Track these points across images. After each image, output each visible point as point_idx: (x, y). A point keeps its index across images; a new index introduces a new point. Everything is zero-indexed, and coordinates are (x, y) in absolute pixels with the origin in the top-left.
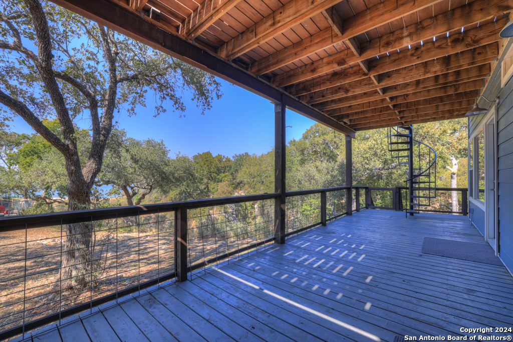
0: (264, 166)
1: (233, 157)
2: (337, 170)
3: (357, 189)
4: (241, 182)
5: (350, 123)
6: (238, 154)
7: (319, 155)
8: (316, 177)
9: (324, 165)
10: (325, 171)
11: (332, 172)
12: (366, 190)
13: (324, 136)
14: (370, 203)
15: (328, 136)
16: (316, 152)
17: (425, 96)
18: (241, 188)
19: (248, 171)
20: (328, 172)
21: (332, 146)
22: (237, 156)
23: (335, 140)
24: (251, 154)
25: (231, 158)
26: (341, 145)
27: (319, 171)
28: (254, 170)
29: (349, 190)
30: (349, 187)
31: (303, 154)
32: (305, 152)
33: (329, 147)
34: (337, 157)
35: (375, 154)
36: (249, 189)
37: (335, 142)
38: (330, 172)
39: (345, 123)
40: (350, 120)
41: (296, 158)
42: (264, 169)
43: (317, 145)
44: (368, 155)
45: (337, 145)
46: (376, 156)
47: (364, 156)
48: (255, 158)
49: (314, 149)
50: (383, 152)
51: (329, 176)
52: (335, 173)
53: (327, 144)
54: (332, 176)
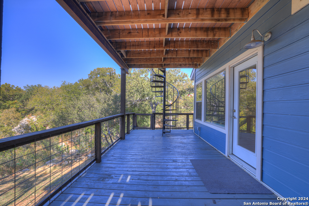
0: (55, 96)
1: (25, 87)
2: (112, 100)
3: (128, 115)
4: (32, 109)
5: (126, 57)
6: (30, 85)
7: (99, 90)
8: (95, 106)
9: (102, 96)
10: (103, 101)
11: (108, 101)
12: (133, 116)
13: (104, 77)
14: (136, 125)
15: (106, 78)
16: (97, 88)
17: (193, 36)
18: (32, 113)
19: (38, 99)
20: (105, 102)
21: (109, 84)
22: (29, 87)
23: (110, 81)
24: (43, 86)
25: (22, 88)
26: (114, 85)
27: (98, 100)
28: (45, 99)
29: (123, 117)
30: (123, 114)
31: (88, 89)
32: (90, 88)
33: (107, 85)
34: (111, 93)
35: (137, 91)
36: (41, 114)
37: (110, 83)
38: (107, 102)
39: (122, 55)
40: (127, 52)
41: (83, 91)
42: (55, 98)
43: (98, 83)
44: (133, 91)
45: (112, 85)
46: (138, 92)
47: (131, 91)
48: (47, 89)
49: (96, 86)
50: (142, 89)
51: (106, 105)
52: (111, 102)
53: (105, 83)
54: (108, 104)
